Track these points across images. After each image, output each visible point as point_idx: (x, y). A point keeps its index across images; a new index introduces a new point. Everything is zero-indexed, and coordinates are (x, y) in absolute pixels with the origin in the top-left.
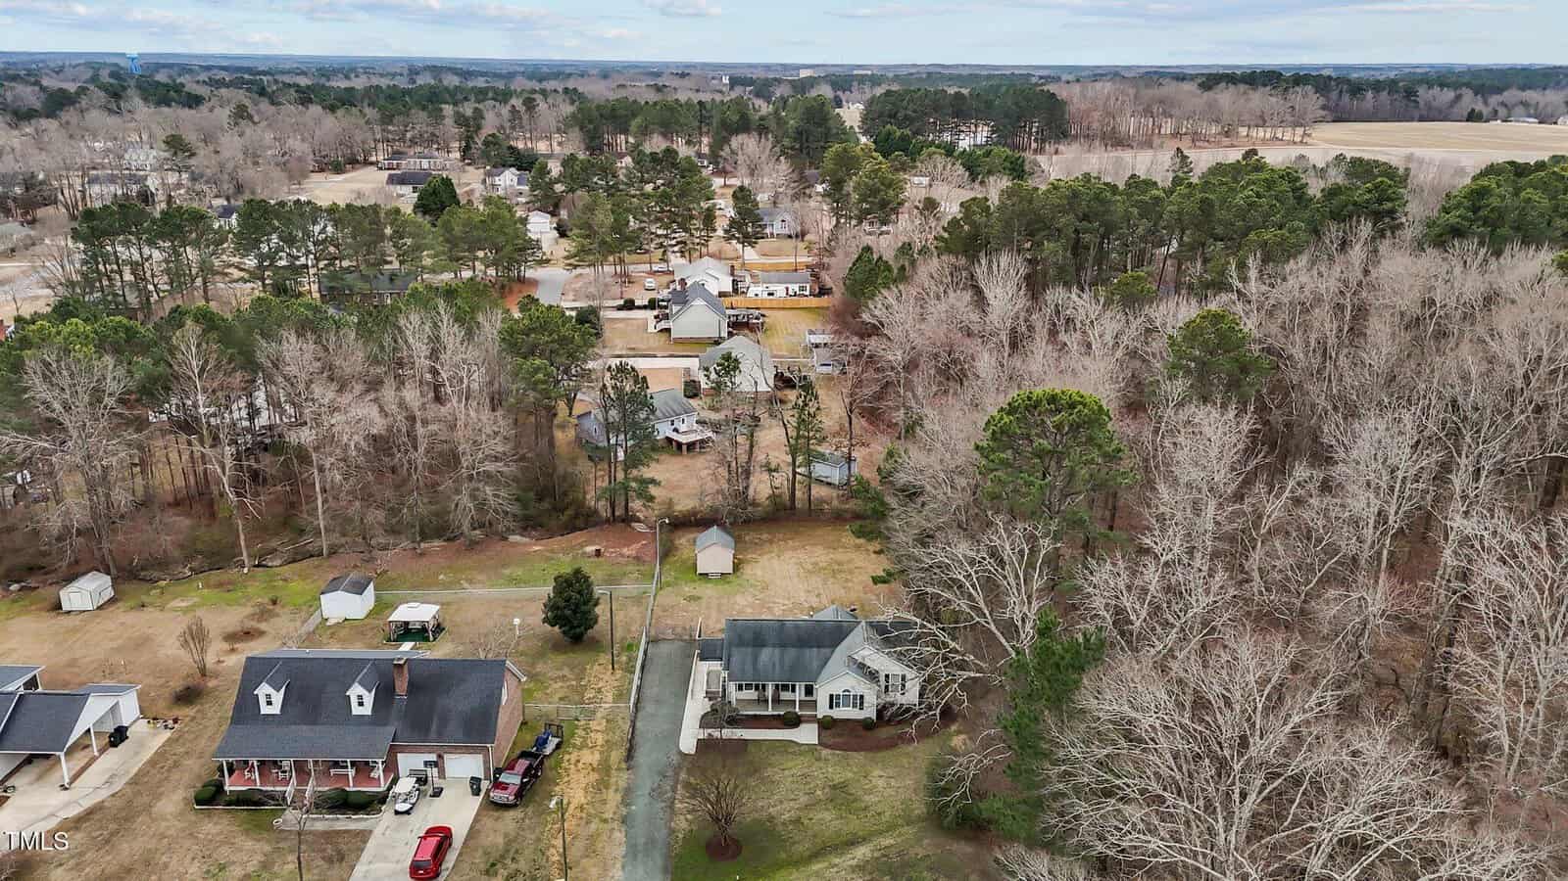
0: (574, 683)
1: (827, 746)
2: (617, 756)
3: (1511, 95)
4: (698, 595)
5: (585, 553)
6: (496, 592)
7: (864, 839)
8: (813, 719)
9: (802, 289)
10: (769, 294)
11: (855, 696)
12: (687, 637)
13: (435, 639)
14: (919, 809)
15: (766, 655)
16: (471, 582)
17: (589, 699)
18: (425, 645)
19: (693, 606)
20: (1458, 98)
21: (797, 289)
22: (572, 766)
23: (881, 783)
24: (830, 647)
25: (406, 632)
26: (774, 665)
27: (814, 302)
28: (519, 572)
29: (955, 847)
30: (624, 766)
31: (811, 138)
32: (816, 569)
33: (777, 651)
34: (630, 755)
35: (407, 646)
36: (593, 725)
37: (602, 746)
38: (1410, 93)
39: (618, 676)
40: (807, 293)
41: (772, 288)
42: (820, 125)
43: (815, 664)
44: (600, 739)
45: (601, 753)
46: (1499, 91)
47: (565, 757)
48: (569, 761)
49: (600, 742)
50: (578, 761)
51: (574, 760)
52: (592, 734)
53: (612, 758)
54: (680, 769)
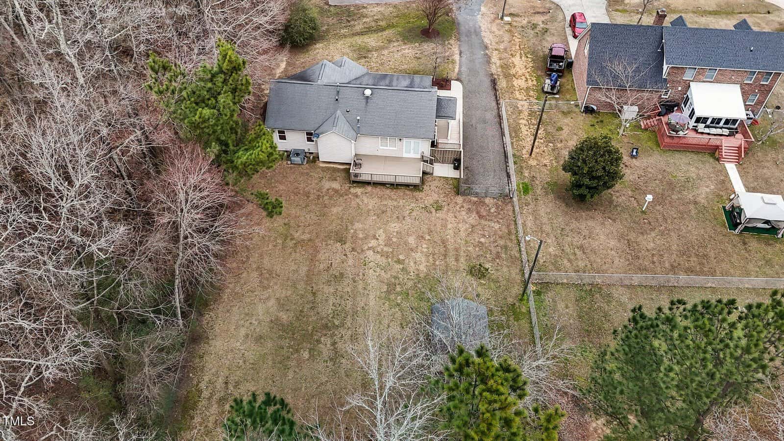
2: (502, 84)
22: (528, 78)
30: (496, 77)
34: (494, 82)
37: (515, 90)
44: (517, 95)
45: (513, 86)
47: (535, 83)
48: (532, 81)
49: (517, 93)
50: (527, 80)
51: (530, 81)
52: (525, 98)
53: (505, 83)
54: (460, 71)
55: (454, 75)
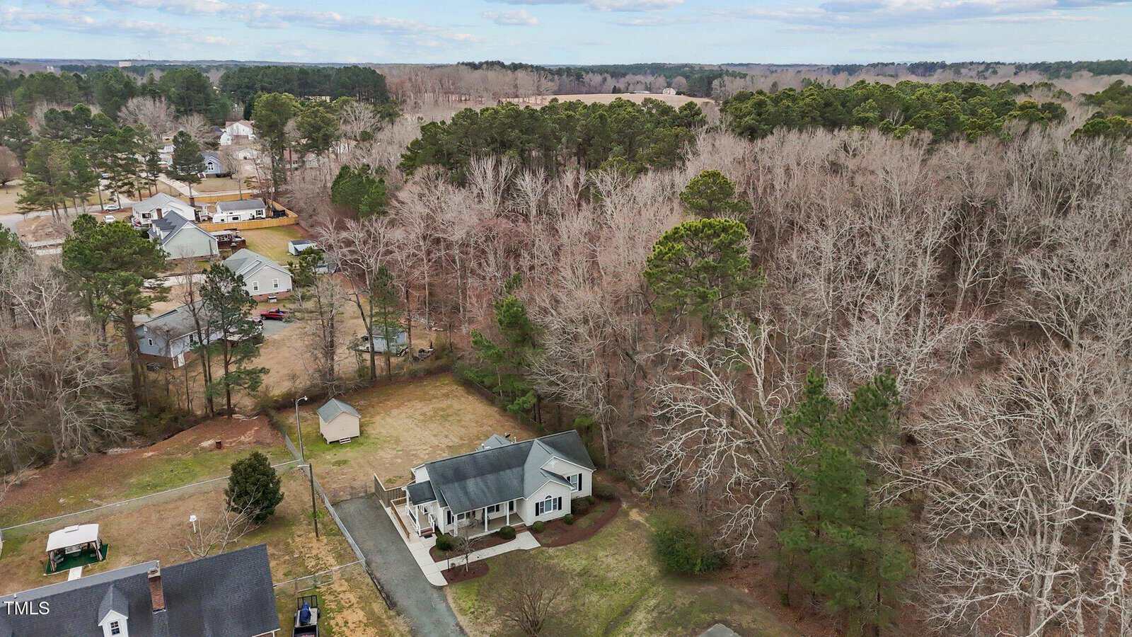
0: (287, 557)
1: (549, 546)
2: (378, 607)
3: (629, 78)
4: (342, 458)
5: (203, 449)
6: (136, 501)
7: (632, 607)
8: (524, 528)
9: (259, 213)
10: (234, 219)
11: (555, 500)
12: (362, 494)
13: (104, 559)
14: (654, 571)
15: (471, 484)
16: (100, 497)
17: (313, 567)
18: (97, 566)
19: (346, 469)
20: (605, 79)
21: (255, 214)
22: (344, 629)
23: (610, 560)
24: (519, 466)
25: (65, 559)
26: (483, 492)
27: (275, 222)
28: (147, 479)
29: (703, 589)
30: (392, 613)
31: (193, 103)
32: (426, 419)
33: (479, 479)
34: (391, 603)
35: (75, 573)
36: (336, 587)
37: (358, 602)
38: (579, 77)
39: (325, 541)
40: (264, 216)
41: (236, 213)
42: (199, 92)
43: (515, 483)
44: (352, 597)
45: (362, 608)
46: (624, 75)
47: (332, 623)
48: (337, 625)
49: (354, 600)
50: (346, 622)
51: (341, 623)
52: (341, 596)
53: (376, 610)
54: (445, 600)
55: (450, 594)
